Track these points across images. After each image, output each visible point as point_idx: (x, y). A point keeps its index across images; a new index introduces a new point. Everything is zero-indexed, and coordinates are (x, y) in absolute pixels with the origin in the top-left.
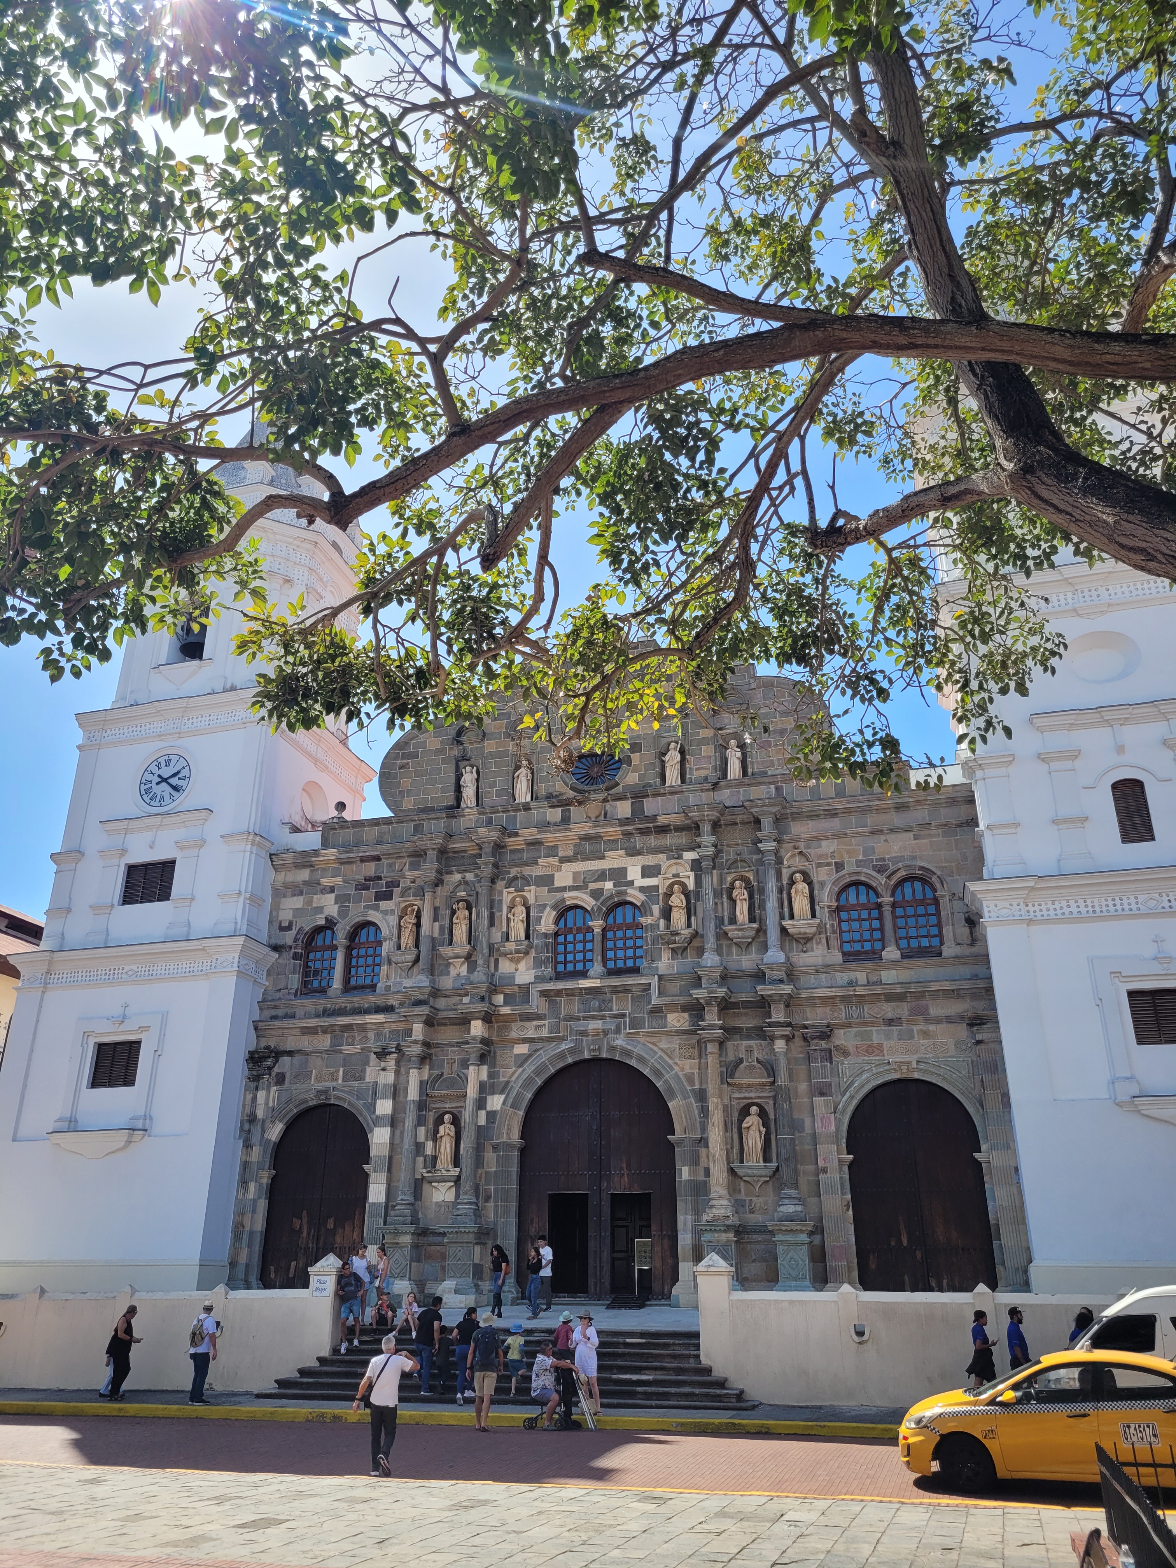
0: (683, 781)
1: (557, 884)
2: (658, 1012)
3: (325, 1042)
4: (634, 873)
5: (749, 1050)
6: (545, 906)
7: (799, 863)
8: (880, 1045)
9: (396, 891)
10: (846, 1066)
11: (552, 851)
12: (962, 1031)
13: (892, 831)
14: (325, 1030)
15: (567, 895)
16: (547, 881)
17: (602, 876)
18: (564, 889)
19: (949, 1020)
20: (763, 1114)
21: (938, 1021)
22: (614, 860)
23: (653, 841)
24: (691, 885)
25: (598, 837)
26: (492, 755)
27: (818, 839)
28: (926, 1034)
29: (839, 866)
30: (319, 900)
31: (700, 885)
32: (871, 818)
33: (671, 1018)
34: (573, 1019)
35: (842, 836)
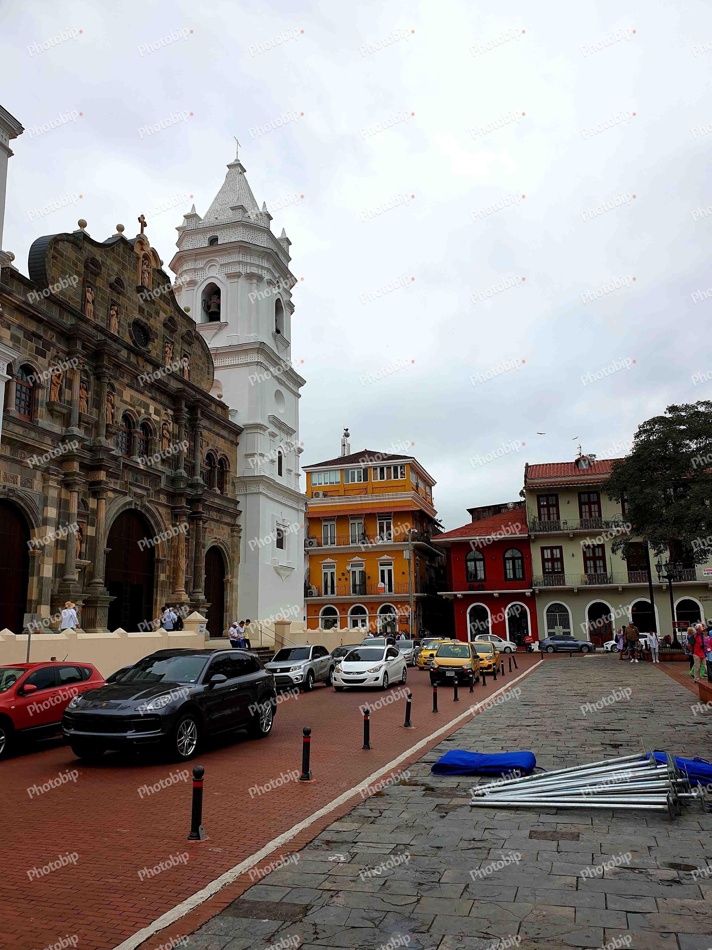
1: (124, 398)
2: (158, 492)
4: (152, 410)
6: (118, 408)
8: (213, 530)
9: (49, 354)
10: (206, 536)
11: (123, 376)
12: (229, 530)
13: (222, 436)
15: (129, 408)
16: (121, 394)
17: (141, 404)
18: (126, 403)
19: (227, 524)
21: (225, 523)
22: (146, 398)
23: (158, 396)
26: (100, 289)
28: (223, 529)
31: (176, 431)
32: (216, 426)
33: (161, 496)
34: (131, 484)
35: (210, 430)
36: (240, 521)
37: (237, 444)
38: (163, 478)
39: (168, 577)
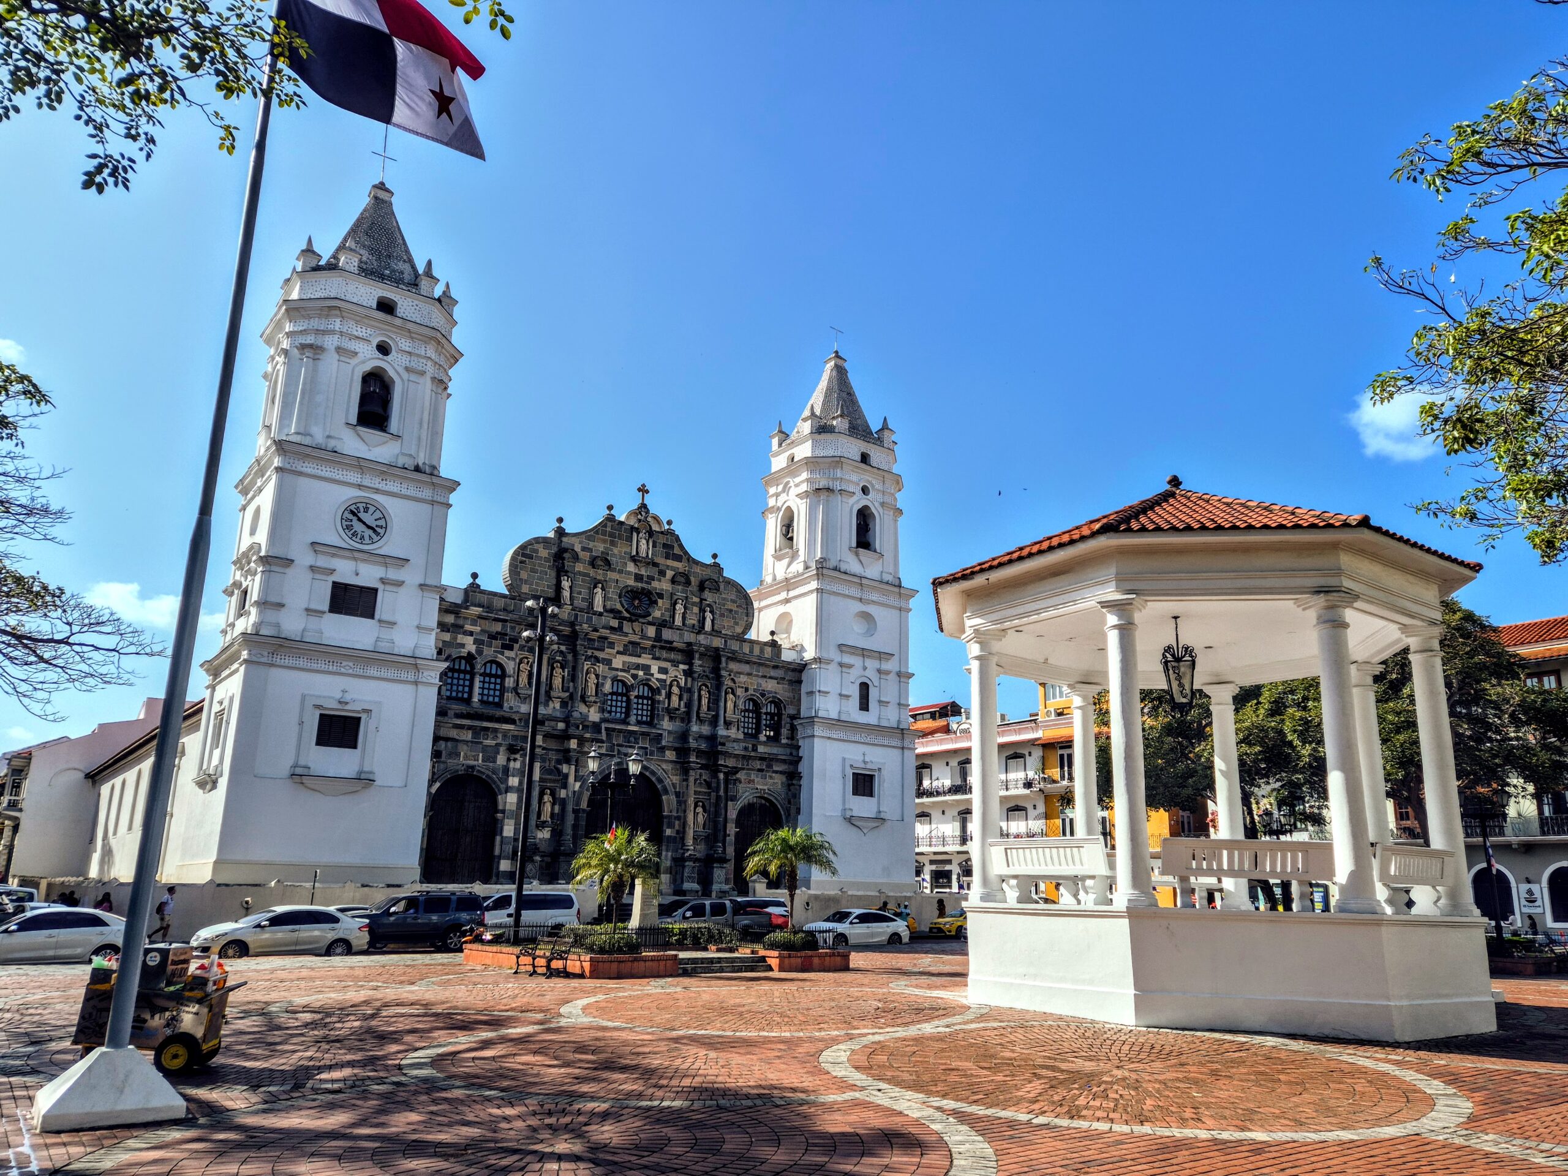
0: (684, 624)
1: (614, 666)
2: (662, 749)
3: (468, 736)
4: (654, 669)
5: (701, 775)
6: (605, 678)
7: (731, 684)
8: (753, 781)
9: (516, 646)
10: (741, 787)
11: (612, 645)
12: (784, 778)
13: (771, 678)
14: (470, 728)
15: (620, 674)
16: (608, 662)
17: (638, 667)
18: (617, 670)
19: (781, 772)
20: (704, 807)
21: (776, 772)
22: (645, 660)
23: (664, 654)
24: (683, 684)
25: (639, 644)
26: (580, 573)
27: (740, 673)
28: (771, 777)
29: (747, 690)
30: (461, 638)
31: (689, 685)
32: (761, 669)
33: (668, 753)
34: (619, 745)
35: (749, 674)
36: (802, 768)
37: (800, 682)
38: (665, 734)
39: (678, 832)
